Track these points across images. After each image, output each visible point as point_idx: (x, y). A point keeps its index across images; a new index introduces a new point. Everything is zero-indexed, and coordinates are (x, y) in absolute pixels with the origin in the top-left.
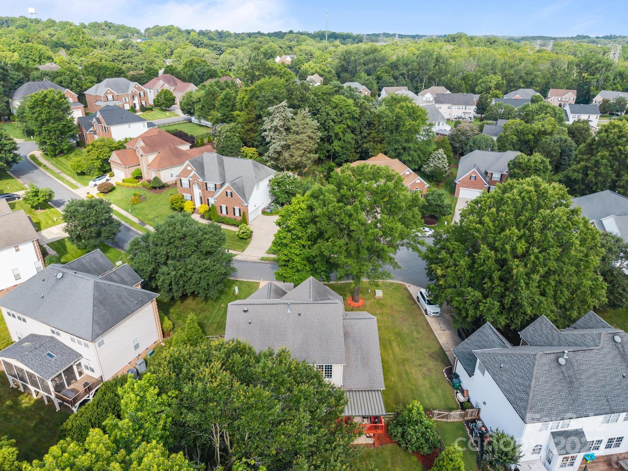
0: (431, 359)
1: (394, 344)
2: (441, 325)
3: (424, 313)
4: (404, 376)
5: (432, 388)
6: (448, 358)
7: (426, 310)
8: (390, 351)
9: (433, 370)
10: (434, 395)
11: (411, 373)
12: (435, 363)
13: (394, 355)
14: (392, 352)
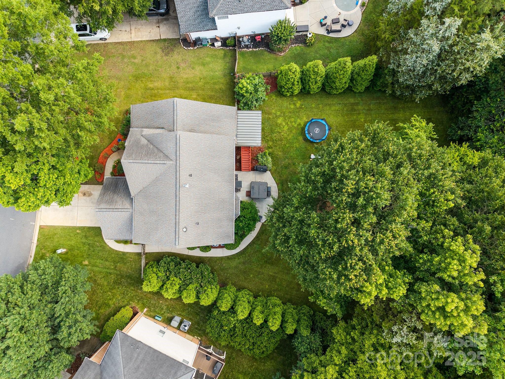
0: (170, 55)
1: (151, 86)
2: (123, 29)
3: (103, 42)
4: (190, 85)
5: (203, 65)
6: (170, 39)
7: (101, 39)
8: (161, 92)
9: (184, 57)
10: (211, 65)
11: (187, 78)
12: (175, 52)
13: (165, 89)
14: (161, 90)
